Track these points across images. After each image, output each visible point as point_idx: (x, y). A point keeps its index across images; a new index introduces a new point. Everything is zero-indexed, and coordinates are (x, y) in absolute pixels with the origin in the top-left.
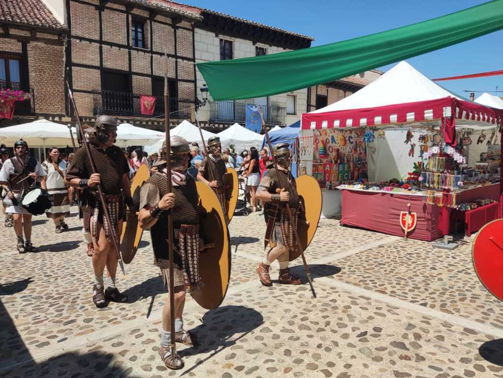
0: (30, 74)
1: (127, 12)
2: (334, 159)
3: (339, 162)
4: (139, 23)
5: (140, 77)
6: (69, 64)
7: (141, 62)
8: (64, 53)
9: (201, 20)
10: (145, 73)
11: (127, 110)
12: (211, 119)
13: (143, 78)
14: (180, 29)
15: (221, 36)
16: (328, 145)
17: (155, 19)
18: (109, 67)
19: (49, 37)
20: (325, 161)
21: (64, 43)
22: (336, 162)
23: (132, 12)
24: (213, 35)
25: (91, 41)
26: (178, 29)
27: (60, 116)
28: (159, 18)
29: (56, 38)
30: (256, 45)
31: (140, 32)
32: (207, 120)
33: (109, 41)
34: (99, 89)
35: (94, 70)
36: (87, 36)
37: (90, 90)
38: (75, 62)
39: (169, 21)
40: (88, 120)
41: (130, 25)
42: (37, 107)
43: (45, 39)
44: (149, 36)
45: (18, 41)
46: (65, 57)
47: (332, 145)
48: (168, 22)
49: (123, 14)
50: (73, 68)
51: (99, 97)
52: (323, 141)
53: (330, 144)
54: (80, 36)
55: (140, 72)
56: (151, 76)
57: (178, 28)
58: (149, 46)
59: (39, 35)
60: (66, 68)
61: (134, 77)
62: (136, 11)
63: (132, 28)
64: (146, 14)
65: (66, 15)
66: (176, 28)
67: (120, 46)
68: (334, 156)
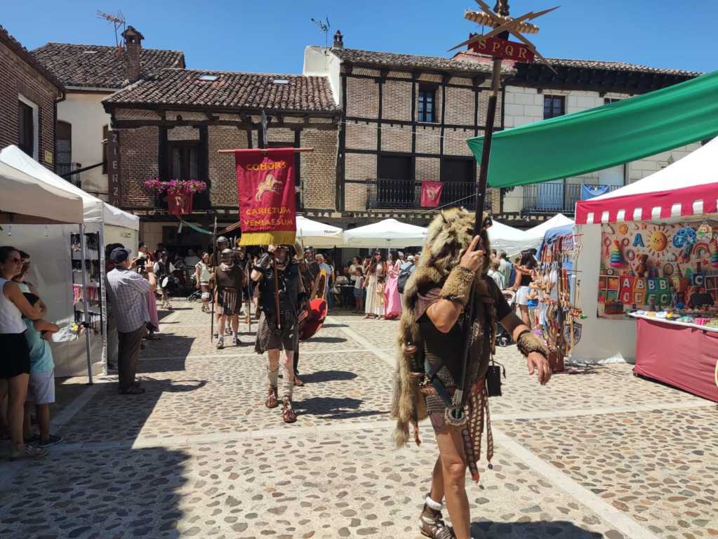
0: (301, 165)
1: (413, 80)
2: (637, 269)
3: (646, 274)
4: (428, 91)
5: (426, 159)
6: (343, 150)
7: (428, 140)
8: (338, 138)
9: (514, 74)
10: (433, 153)
11: (404, 201)
12: (524, 209)
13: (429, 159)
14: (483, 91)
15: (547, 92)
16: (626, 249)
17: (450, 82)
18: (388, 150)
19: (322, 121)
20: (621, 272)
21: (339, 127)
22: (641, 275)
23: (419, 79)
24: (534, 91)
25: (368, 121)
26: (481, 92)
27: (330, 212)
28: (454, 81)
29: (330, 121)
30: (605, 97)
31: (429, 103)
32: (519, 211)
33: (389, 119)
34: (374, 177)
35: (370, 155)
36: (363, 116)
37: (364, 180)
38: (349, 147)
39: (468, 82)
40: (360, 216)
41: (417, 96)
42: (305, 202)
43: (318, 124)
44: (441, 105)
45: (292, 130)
46: (338, 142)
47: (634, 249)
48: (467, 84)
49: (408, 83)
50: (346, 155)
51: (373, 187)
52: (617, 242)
53: (631, 247)
54: (356, 116)
55: (426, 152)
56: (441, 156)
57: (481, 89)
58: (440, 119)
59: (312, 120)
60: (338, 155)
61: (418, 159)
62: (424, 77)
63: (419, 99)
64: (437, 79)
65: (342, 94)
66: (477, 90)
67: (402, 123)
68: (636, 266)
